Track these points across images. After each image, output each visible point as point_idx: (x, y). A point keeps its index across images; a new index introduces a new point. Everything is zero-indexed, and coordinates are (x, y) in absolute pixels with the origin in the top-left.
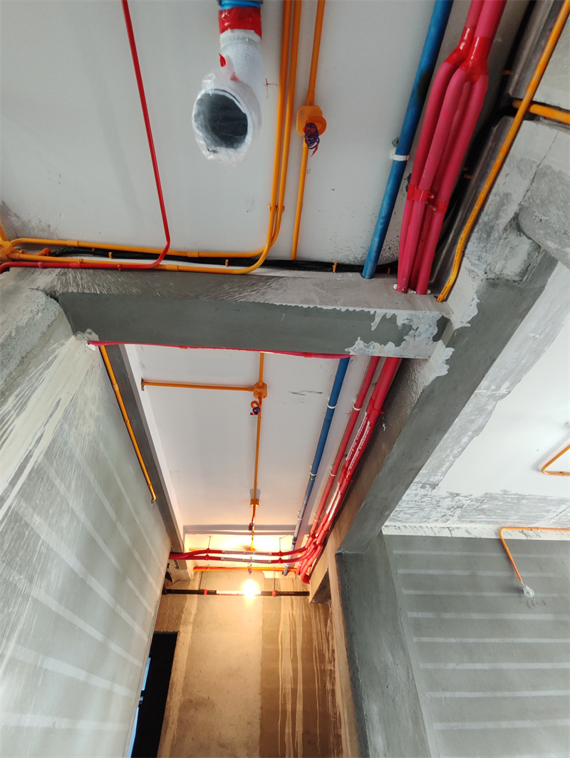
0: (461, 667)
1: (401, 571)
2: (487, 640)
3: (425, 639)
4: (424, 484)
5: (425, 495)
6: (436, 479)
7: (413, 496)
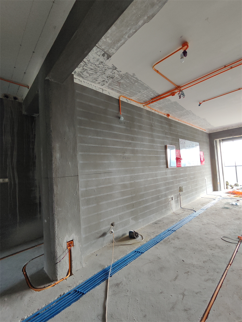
0: (93, 137)
1: (78, 100)
2: (104, 131)
3: (82, 127)
4: (105, 53)
5: (102, 62)
6: (112, 52)
7: (96, 60)
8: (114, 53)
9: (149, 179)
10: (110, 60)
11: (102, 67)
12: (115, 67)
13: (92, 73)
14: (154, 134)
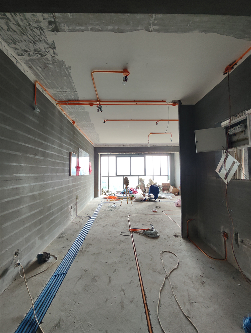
4: (54, 22)
5: (41, 29)
6: (64, 28)
7: (35, 20)
8: (65, 32)
9: (56, 188)
10: (54, 34)
11: (37, 34)
12: (55, 46)
13: (15, 29)
14: (62, 138)
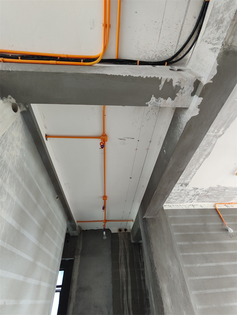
0: (203, 265)
1: (173, 225)
2: (214, 253)
3: (185, 254)
4: (182, 184)
5: (183, 190)
6: (188, 181)
7: (177, 190)
10: (188, 186)
12: (196, 188)
13: (177, 198)
